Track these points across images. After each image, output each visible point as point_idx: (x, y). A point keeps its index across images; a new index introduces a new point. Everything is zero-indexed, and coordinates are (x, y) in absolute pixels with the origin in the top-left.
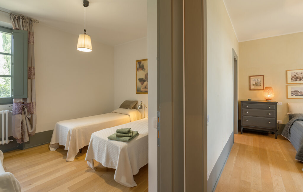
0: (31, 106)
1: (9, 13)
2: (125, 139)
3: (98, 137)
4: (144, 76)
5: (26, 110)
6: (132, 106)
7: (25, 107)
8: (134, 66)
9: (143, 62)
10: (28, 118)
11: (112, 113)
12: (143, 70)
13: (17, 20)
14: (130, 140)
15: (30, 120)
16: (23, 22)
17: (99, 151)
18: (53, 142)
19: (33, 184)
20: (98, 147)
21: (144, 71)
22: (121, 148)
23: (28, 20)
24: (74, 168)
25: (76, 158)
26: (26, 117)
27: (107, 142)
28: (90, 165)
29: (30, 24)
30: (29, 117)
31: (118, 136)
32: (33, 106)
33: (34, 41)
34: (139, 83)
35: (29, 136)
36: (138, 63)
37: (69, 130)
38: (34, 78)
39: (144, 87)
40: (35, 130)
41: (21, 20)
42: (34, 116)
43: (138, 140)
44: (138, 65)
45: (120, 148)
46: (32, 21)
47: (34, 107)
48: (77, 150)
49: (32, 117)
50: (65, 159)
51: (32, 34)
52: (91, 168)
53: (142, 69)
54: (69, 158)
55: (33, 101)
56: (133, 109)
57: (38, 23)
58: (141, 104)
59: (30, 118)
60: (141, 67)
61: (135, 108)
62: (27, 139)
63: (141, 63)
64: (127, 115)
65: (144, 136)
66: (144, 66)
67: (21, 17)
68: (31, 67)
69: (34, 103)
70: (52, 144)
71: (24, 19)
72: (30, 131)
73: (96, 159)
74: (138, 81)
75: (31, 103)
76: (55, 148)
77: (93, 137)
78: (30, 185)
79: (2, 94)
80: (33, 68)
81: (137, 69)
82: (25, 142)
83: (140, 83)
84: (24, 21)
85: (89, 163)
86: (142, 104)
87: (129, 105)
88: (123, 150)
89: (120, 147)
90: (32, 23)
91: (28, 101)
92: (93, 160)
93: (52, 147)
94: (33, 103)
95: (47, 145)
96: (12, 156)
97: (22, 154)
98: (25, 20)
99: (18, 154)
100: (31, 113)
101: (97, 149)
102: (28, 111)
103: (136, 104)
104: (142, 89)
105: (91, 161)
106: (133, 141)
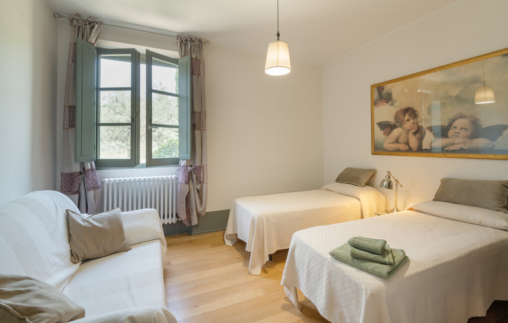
0: (200, 171)
1: (175, 37)
2: (377, 270)
3: (306, 245)
4: (393, 117)
5: (194, 176)
6: (365, 180)
7: (193, 173)
8: (366, 97)
9: (388, 87)
10: (197, 189)
11: (320, 190)
12: (390, 103)
13: (185, 44)
14: (390, 273)
15: (200, 192)
16: (191, 46)
17: (309, 276)
18: (229, 231)
19: (201, 307)
20: (307, 267)
21: (392, 105)
22: (369, 292)
23: (197, 43)
24: (261, 293)
25: (264, 270)
26: (195, 188)
27: (329, 262)
28: (289, 295)
29: (199, 47)
30: (198, 187)
31: (355, 257)
32: (203, 170)
33: (204, 73)
34: (379, 133)
35: (198, 215)
36: (376, 90)
37: (253, 217)
38: (205, 128)
39: (393, 140)
40: (205, 209)
41: (189, 43)
42: (204, 186)
43: (411, 277)
44: (376, 94)
45: (366, 290)
46: (202, 43)
47: (205, 172)
48: (265, 256)
49: (202, 187)
50: (246, 266)
51: (202, 62)
52: (291, 302)
53: (387, 102)
54: (253, 267)
55: (204, 163)
56: (367, 187)
57: (209, 44)
58: (389, 177)
59: (199, 190)
60: (384, 97)
61: (369, 184)
62: (195, 221)
63: (383, 89)
64: (355, 199)
65: (424, 268)
66: (393, 95)
67: (189, 40)
68: (202, 112)
69: (205, 166)
70: (228, 234)
71: (192, 41)
72: (200, 209)
73: (303, 288)
74: (376, 127)
75: (200, 167)
76: (232, 241)
77: (295, 242)
78: (196, 306)
79: (173, 152)
80: (203, 113)
81: (374, 103)
82: (193, 224)
83: (382, 132)
84: (192, 44)
85: (288, 291)
86: (391, 177)
87: (358, 179)
88: (373, 298)
89: (363, 287)
90: (202, 46)
91: (198, 164)
92: (296, 288)
93: (228, 239)
94: (203, 166)
95: (220, 233)
96: (179, 243)
97: (190, 242)
98: (194, 43)
99: (185, 241)
100: (200, 181)
101: (305, 272)
102: (197, 178)
103: (372, 176)
104: (387, 145)
105: (293, 290)
106: (397, 278)
